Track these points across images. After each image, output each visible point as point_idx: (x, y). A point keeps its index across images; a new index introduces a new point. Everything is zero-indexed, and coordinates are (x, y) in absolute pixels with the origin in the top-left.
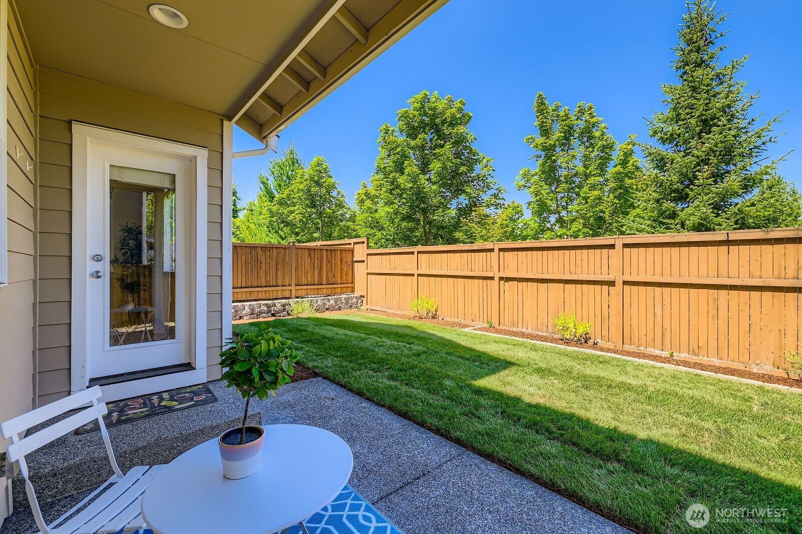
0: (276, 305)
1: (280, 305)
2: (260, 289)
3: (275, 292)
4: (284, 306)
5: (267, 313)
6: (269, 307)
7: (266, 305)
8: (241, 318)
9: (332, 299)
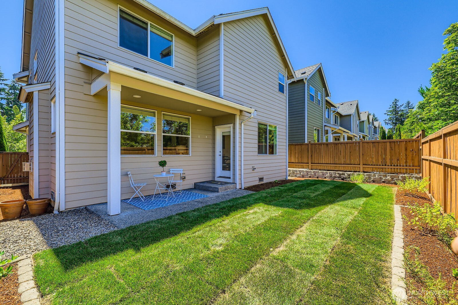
0: (345, 174)
1: (347, 174)
2: (340, 165)
3: (349, 168)
4: (349, 175)
5: (339, 178)
6: (340, 175)
7: (338, 173)
8: (325, 178)
9: (389, 176)
